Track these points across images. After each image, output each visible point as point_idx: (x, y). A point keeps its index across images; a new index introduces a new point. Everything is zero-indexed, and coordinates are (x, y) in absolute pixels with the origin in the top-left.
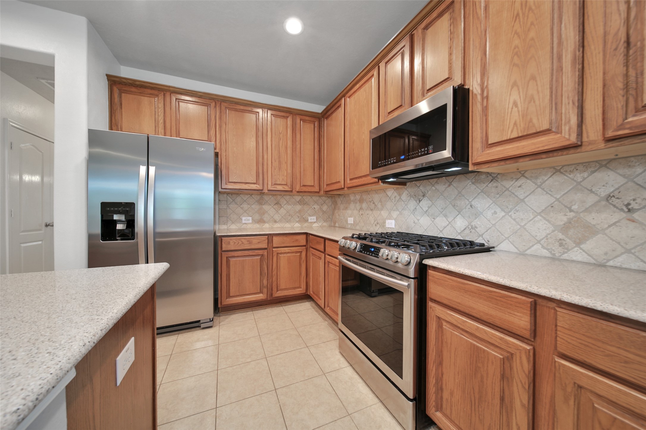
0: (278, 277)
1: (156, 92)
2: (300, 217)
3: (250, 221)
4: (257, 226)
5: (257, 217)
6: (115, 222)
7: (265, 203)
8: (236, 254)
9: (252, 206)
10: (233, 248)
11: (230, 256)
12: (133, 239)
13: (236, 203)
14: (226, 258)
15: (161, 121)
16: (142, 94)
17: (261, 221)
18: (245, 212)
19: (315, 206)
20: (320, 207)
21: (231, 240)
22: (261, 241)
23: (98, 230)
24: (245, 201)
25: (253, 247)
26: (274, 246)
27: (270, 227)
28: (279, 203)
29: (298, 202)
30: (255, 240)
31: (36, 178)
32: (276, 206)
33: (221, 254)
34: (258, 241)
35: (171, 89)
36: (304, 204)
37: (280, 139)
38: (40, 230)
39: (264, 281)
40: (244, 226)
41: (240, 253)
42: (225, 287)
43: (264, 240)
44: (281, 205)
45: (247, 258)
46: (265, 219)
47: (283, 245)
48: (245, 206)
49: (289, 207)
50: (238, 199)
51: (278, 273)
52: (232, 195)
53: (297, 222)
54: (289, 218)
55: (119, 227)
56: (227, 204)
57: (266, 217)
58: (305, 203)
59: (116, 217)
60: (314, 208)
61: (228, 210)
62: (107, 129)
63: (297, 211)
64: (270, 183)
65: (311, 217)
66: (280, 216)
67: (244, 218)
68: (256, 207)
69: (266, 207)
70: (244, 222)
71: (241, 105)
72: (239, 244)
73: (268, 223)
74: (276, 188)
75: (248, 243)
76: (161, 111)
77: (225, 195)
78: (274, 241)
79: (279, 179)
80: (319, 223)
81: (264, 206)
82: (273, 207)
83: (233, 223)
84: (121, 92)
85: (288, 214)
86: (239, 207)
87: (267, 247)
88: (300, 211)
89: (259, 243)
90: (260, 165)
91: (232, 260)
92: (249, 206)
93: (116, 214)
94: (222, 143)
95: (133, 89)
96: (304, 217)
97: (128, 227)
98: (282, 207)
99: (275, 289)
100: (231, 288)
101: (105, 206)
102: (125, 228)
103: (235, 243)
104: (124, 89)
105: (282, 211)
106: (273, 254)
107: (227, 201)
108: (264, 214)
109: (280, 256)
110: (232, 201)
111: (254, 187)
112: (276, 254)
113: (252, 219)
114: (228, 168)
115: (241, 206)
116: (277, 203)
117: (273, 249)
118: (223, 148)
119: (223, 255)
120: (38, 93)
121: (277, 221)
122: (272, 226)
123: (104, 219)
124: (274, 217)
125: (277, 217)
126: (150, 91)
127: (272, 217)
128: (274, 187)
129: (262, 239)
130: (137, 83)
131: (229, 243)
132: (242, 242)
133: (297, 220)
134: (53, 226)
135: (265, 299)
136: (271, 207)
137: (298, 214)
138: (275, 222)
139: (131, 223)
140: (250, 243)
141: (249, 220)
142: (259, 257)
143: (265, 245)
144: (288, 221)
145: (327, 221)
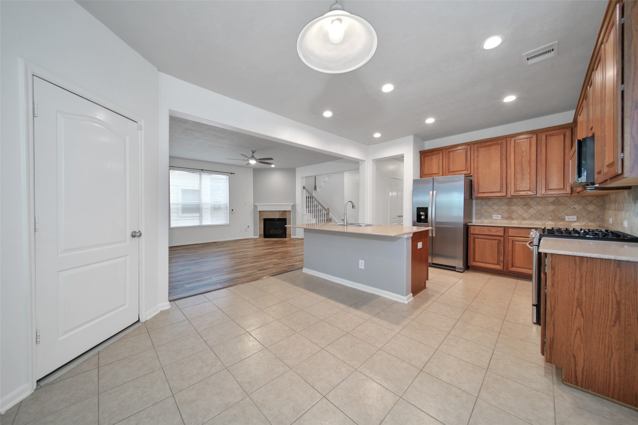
0: (513, 257)
1: (438, 152)
2: (553, 216)
3: (500, 218)
4: (507, 221)
5: (506, 215)
6: (421, 215)
7: (513, 205)
8: (479, 236)
9: (502, 207)
10: (477, 233)
11: (475, 237)
12: (427, 223)
13: (488, 205)
14: (472, 238)
15: (441, 165)
16: (433, 155)
17: (510, 218)
18: (495, 211)
19: (575, 207)
20: (583, 207)
21: (476, 228)
22: (498, 230)
23: (416, 219)
24: (495, 204)
25: (492, 234)
26: (510, 235)
27: (519, 223)
28: (528, 205)
29: (551, 203)
30: (494, 230)
31: (394, 194)
32: (525, 207)
33: (470, 235)
34: (496, 230)
35: (446, 147)
36: (559, 205)
37: (523, 157)
38: (396, 218)
39: (501, 258)
40: (495, 221)
41: (482, 237)
42: (472, 255)
43: (501, 230)
44: (530, 206)
45: (487, 241)
46: (513, 217)
47: (518, 236)
48: (496, 207)
49: (540, 208)
50: (490, 203)
51: (513, 255)
52: (485, 200)
53: (550, 220)
54: (540, 216)
55: (423, 217)
56: (481, 206)
57: (514, 215)
58: (561, 204)
59: (421, 213)
60: (574, 208)
61: (482, 210)
62: (419, 178)
63: (550, 210)
64: (513, 191)
65: (569, 217)
66: (528, 214)
67: (494, 216)
68: (505, 208)
69: (514, 208)
70: (494, 218)
71: (488, 142)
72: (482, 231)
73: (516, 220)
74: (519, 194)
75: (488, 231)
76: (441, 161)
77: (480, 200)
78: (509, 231)
79: (522, 187)
80: (581, 223)
81: (512, 207)
82: (521, 208)
83: (485, 218)
84: (424, 157)
85: (539, 213)
86: (491, 208)
87: (503, 235)
88: (553, 211)
89: (496, 231)
90: (504, 178)
91: (477, 240)
92: (499, 207)
93: (421, 212)
94: (475, 169)
95: (429, 154)
96: (559, 216)
97: (425, 218)
98: (531, 207)
99: (510, 265)
100: (476, 256)
101: (418, 208)
102: (424, 218)
103: (479, 230)
104: (426, 155)
105: (532, 211)
106: (509, 241)
107: (481, 204)
108: (512, 213)
109: (516, 243)
110: (485, 204)
111: (499, 194)
112: (512, 241)
113: (501, 216)
114: (479, 184)
115: (492, 207)
116: (526, 205)
117: (509, 237)
118: (476, 172)
119: (471, 236)
120: (399, 161)
121: (526, 219)
122: (521, 222)
123: (418, 214)
124: (522, 216)
125: (525, 215)
126: (436, 152)
127: (521, 216)
128: (517, 193)
129: (499, 229)
130: (431, 150)
131: (475, 230)
132: (484, 230)
133: (550, 218)
134: (402, 216)
135: (501, 270)
136: (519, 207)
137: (551, 213)
138: (524, 219)
139: (426, 216)
140: (490, 231)
141: (498, 217)
142: (497, 241)
143: (502, 234)
144: (540, 219)
145: (595, 221)
